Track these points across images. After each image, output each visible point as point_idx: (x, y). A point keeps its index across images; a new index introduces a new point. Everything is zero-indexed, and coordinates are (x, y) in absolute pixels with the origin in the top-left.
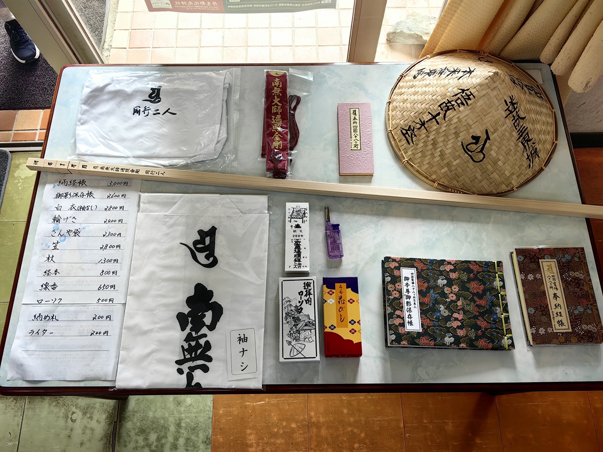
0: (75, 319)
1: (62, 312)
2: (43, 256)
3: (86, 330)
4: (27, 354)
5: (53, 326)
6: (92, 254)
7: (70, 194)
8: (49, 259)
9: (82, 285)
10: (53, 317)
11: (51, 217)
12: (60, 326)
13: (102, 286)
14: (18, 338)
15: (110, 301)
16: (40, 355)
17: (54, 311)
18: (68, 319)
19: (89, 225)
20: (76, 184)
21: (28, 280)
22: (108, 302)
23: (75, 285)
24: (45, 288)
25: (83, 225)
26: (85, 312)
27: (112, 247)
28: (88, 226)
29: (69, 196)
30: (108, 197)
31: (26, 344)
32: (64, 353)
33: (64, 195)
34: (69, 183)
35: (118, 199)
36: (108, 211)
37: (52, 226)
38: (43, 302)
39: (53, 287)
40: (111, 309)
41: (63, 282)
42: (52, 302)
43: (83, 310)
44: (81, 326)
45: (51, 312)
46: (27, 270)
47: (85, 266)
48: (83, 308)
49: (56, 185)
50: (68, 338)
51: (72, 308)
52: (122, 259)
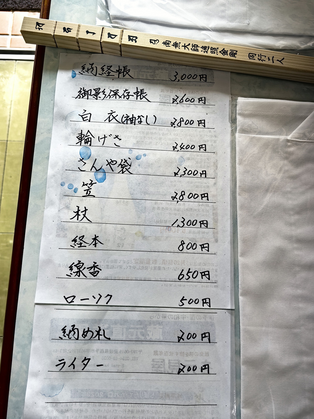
0: (143, 338)
1: (116, 323)
2: (68, 207)
3: (167, 362)
4: (57, 410)
5: (102, 351)
6: (158, 208)
7: (104, 92)
8: (78, 215)
9: (146, 268)
10: (98, 332)
11: (74, 134)
12: (116, 352)
13: (185, 273)
14: (36, 375)
15: (204, 302)
16: (81, 411)
17: (100, 321)
18: (130, 337)
19: (146, 152)
20: (112, 73)
21: (42, 256)
22: (200, 305)
23: (134, 268)
24: (78, 273)
25: (136, 153)
26: (160, 323)
27: (193, 196)
28: (145, 155)
29: (101, 95)
30: (174, 100)
31: (53, 388)
32: (129, 407)
33: (93, 92)
34: (100, 71)
35: (192, 107)
36: (177, 128)
37: (77, 150)
38: (76, 301)
39: (92, 271)
40: (209, 320)
41: (112, 261)
42: (94, 302)
43: (155, 319)
44: (156, 353)
45: (95, 321)
46: (38, 235)
47: (148, 231)
48: (155, 317)
49: (77, 72)
50: (133, 376)
51: (134, 316)
52: (216, 221)
